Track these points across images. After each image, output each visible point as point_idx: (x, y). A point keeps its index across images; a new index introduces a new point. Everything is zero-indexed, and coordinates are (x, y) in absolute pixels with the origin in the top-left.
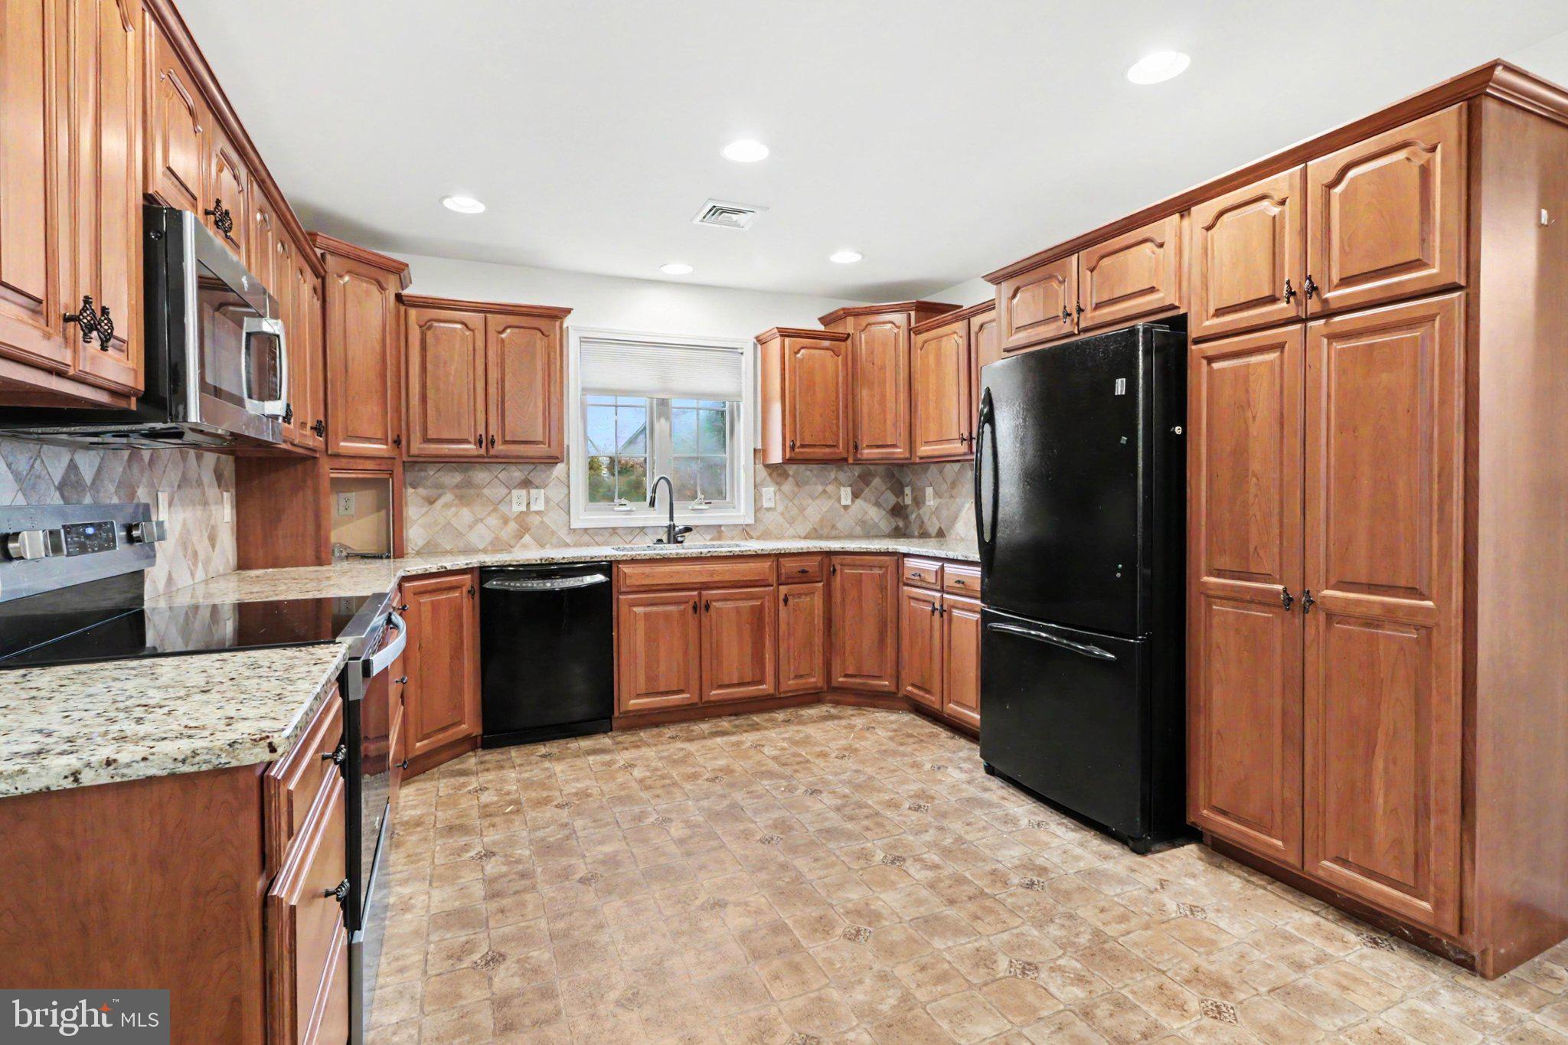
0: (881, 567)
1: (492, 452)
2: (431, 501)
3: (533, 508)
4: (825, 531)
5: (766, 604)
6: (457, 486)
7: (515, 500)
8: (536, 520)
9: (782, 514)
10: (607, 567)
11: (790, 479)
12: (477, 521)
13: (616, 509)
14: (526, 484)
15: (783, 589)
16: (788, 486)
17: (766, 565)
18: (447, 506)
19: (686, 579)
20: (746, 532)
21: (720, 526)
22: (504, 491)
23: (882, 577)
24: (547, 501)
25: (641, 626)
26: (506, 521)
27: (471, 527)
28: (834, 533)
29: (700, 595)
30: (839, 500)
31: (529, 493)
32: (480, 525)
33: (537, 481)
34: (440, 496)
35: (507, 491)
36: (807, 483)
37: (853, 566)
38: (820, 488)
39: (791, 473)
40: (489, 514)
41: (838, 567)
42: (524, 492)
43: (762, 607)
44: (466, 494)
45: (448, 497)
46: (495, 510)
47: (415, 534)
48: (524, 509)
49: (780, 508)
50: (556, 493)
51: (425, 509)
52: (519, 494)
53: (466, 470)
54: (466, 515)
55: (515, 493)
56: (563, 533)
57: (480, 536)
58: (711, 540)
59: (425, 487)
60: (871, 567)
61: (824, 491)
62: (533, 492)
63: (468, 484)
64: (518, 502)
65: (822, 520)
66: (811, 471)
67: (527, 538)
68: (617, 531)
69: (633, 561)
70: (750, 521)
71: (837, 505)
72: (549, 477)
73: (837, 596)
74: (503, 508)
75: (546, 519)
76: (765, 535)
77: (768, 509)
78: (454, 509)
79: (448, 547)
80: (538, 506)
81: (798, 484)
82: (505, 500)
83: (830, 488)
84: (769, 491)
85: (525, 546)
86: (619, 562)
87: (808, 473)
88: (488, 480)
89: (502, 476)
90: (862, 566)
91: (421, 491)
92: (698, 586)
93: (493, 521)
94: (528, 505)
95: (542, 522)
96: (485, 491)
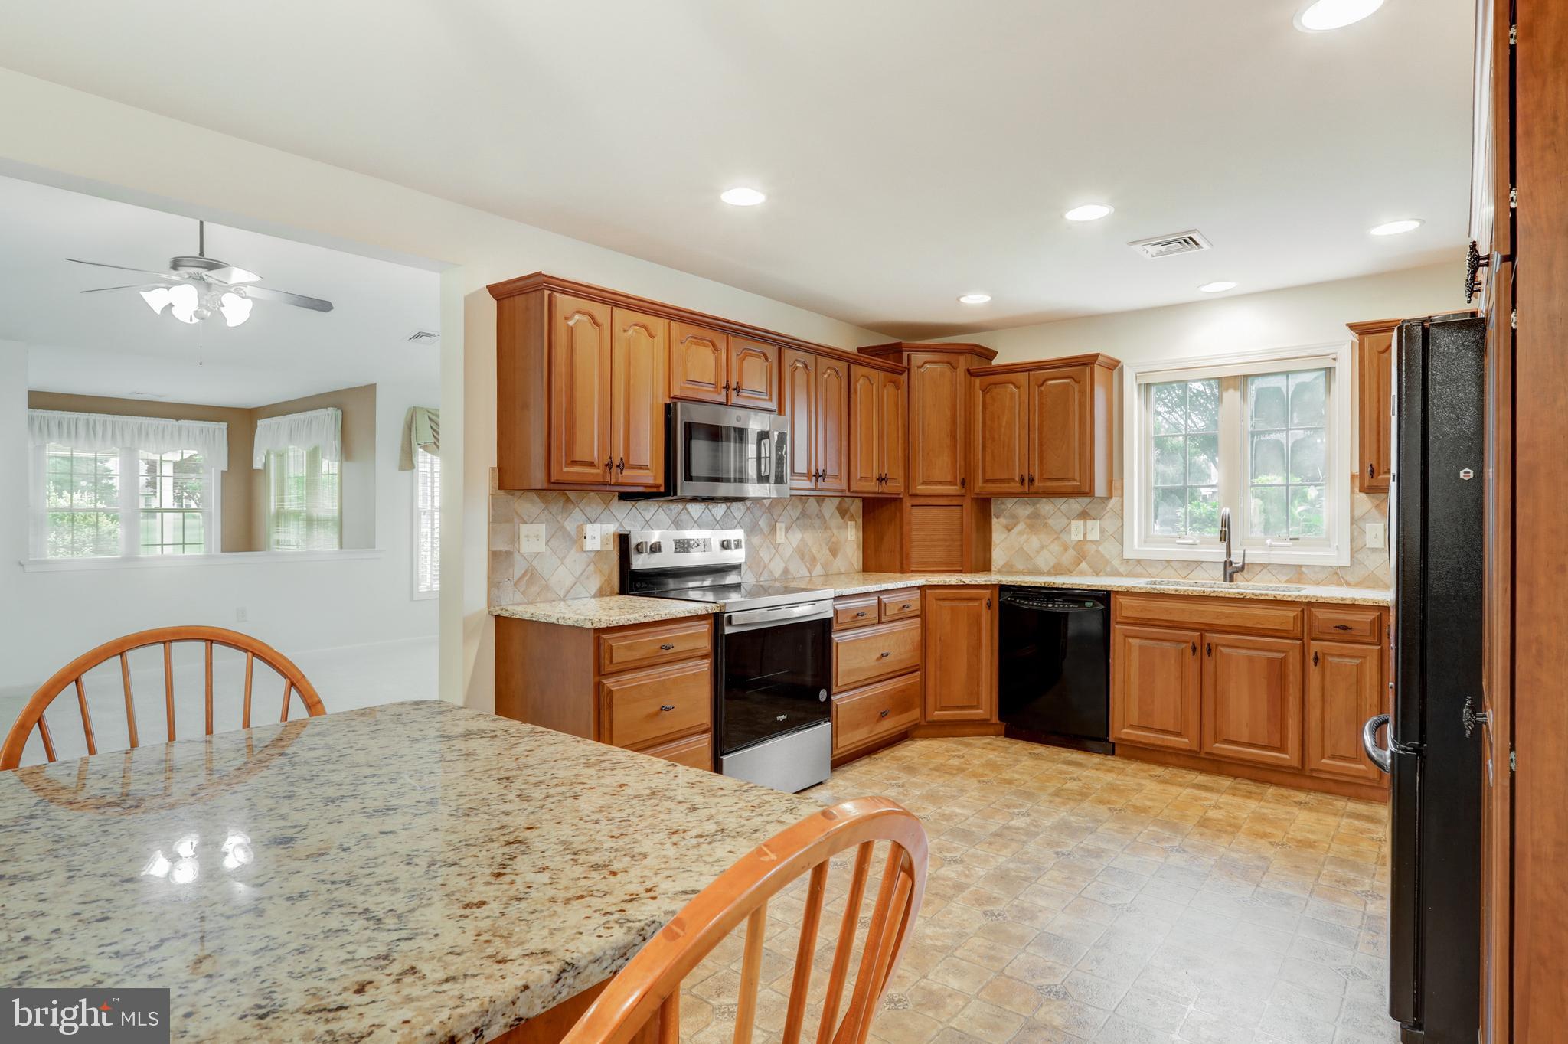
1: (1033, 489)
2: (1009, 529)
3: (1089, 537)
5: (1290, 659)
6: (1029, 517)
7: (1073, 530)
8: (1092, 548)
10: (1104, 597)
12: (1042, 548)
13: (1177, 541)
14: (1084, 515)
18: (1020, 533)
19: (1185, 618)
20: (1336, 575)
21: (1301, 566)
22: (1064, 522)
24: (1102, 531)
25: (1135, 656)
26: (1066, 549)
27: (1038, 552)
29: (1201, 637)
31: (1085, 526)
32: (1045, 551)
33: (1093, 513)
34: (1015, 525)
35: (1067, 521)
40: (1053, 541)
42: (1081, 523)
43: (1284, 662)
44: (1036, 522)
45: (1021, 526)
46: (1058, 538)
47: (998, 556)
48: (1081, 538)
50: (1109, 523)
51: (1004, 536)
52: (1077, 526)
53: (1034, 504)
54: (1035, 541)
55: (1074, 523)
56: (1116, 563)
57: (1044, 560)
58: (1287, 582)
59: (1005, 517)
62: (1090, 523)
63: (1035, 515)
64: (1077, 530)
67: (1084, 565)
69: (1129, 593)
70: (1346, 562)
72: (1104, 509)
74: (1064, 537)
75: (1100, 548)
76: (1369, 582)
78: (1025, 536)
79: (1021, 568)
80: (1094, 535)
82: (1066, 529)
84: (1375, 527)
85: (1082, 572)
86: (1117, 593)
88: (1052, 512)
89: (1064, 508)
91: (1002, 520)
92: (1202, 627)
93: (1055, 548)
94: (1085, 535)
95: (1098, 551)
96: (1050, 522)
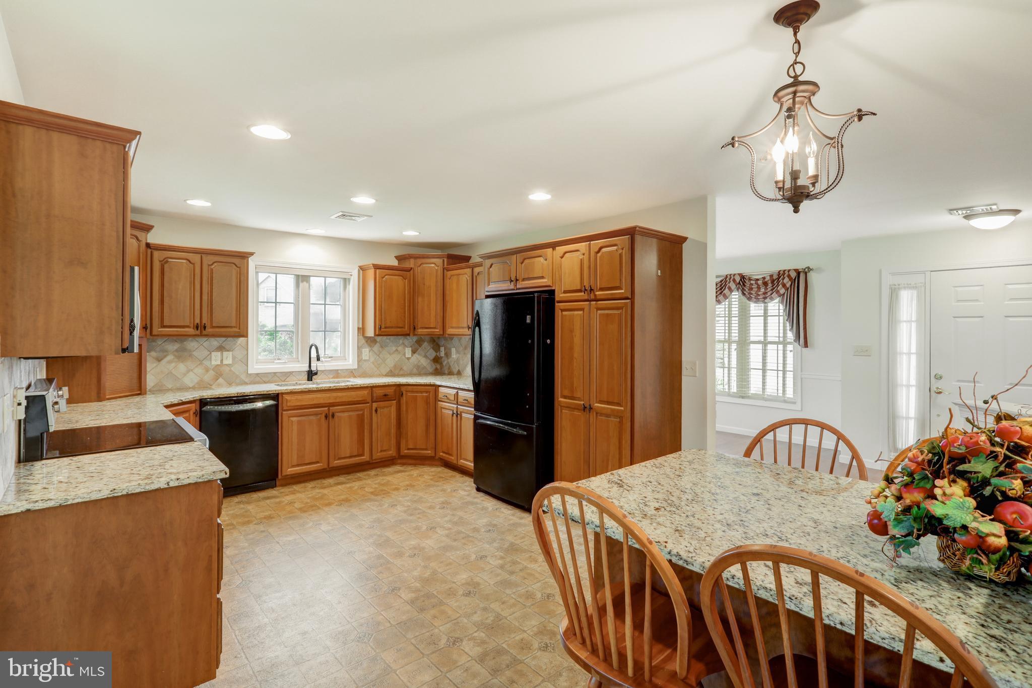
0: (427, 392)
1: (204, 333)
2: (159, 360)
3: (225, 362)
4: (397, 372)
5: (366, 413)
6: (177, 351)
7: (213, 357)
8: (227, 369)
9: (373, 363)
10: (276, 397)
11: (378, 344)
12: (188, 371)
13: (276, 361)
14: (221, 349)
15: (375, 405)
16: (376, 348)
17: (365, 392)
18: (170, 362)
19: (322, 401)
20: (352, 373)
21: (338, 370)
22: (206, 353)
23: (428, 397)
24: (234, 358)
25: (295, 427)
26: (207, 370)
27: (185, 375)
28: (401, 372)
29: (329, 409)
30: (404, 354)
31: (222, 354)
32: (191, 373)
33: (227, 347)
34: (165, 356)
35: (209, 353)
36: (386, 346)
37: (413, 392)
38: (394, 349)
39: (378, 340)
40: (197, 366)
41: (404, 393)
42: (219, 354)
43: (363, 415)
44: (182, 355)
45: (170, 357)
46: (201, 364)
47: (150, 379)
48: (219, 363)
49: (372, 359)
50: (239, 353)
51: (154, 365)
52: (216, 354)
53: (182, 341)
54: (182, 367)
55: (214, 354)
56: (243, 377)
57: (190, 379)
58: (332, 378)
59: (155, 351)
60: (421, 392)
61: (397, 350)
62: (225, 354)
63: (184, 350)
64: (215, 359)
65: (395, 366)
66: (390, 339)
67: (221, 380)
68: (277, 374)
69: (292, 393)
70: (355, 367)
71: (404, 357)
72: (235, 344)
73: (404, 408)
74: (206, 363)
75: (232, 369)
76: (364, 375)
77: (365, 360)
78: (173, 365)
79: (170, 386)
80: (228, 361)
81: (382, 347)
82: (207, 358)
83: (400, 348)
84: (366, 351)
85: (220, 385)
86: (282, 394)
87: (388, 341)
88: (196, 347)
89: (206, 344)
90: (417, 392)
91: (153, 354)
92: (328, 405)
93: (199, 370)
94: (222, 361)
95: (230, 370)
96: (194, 353)
